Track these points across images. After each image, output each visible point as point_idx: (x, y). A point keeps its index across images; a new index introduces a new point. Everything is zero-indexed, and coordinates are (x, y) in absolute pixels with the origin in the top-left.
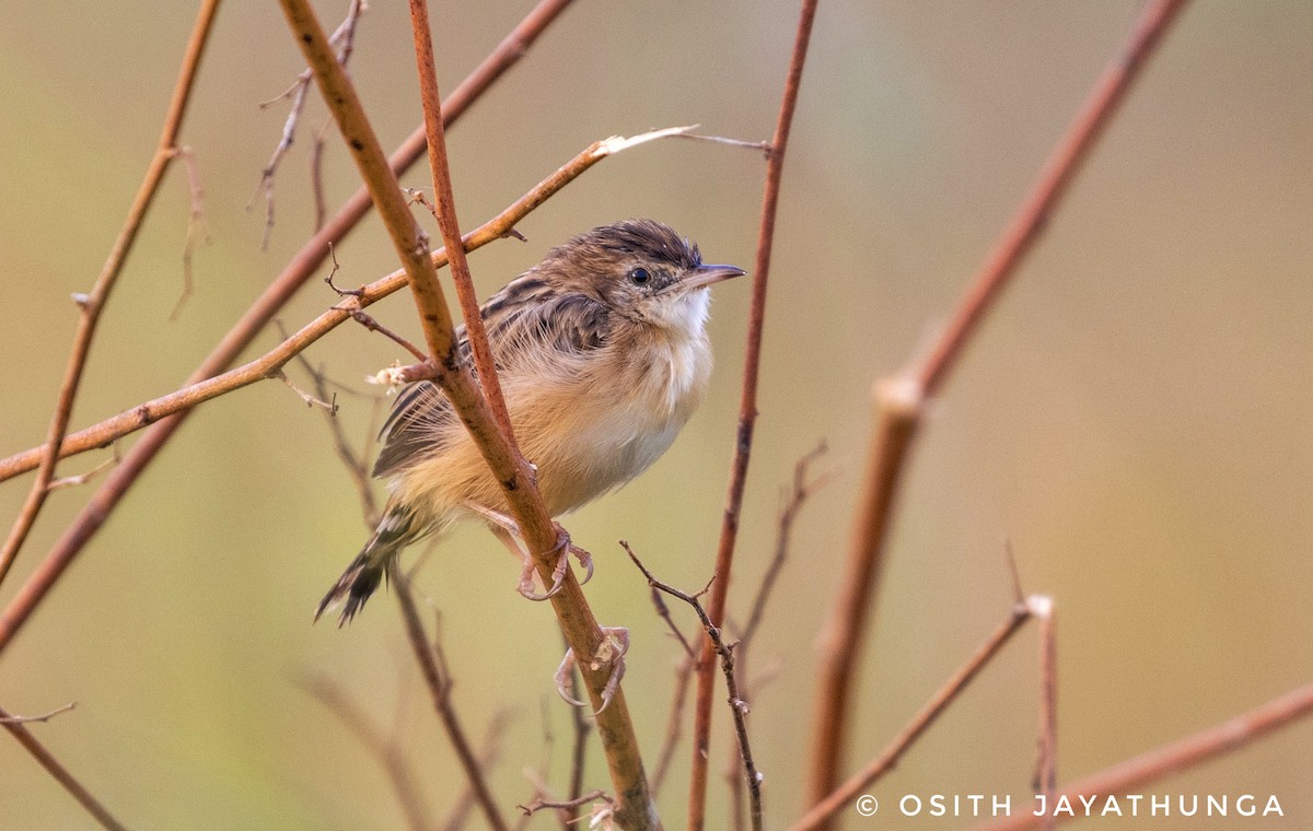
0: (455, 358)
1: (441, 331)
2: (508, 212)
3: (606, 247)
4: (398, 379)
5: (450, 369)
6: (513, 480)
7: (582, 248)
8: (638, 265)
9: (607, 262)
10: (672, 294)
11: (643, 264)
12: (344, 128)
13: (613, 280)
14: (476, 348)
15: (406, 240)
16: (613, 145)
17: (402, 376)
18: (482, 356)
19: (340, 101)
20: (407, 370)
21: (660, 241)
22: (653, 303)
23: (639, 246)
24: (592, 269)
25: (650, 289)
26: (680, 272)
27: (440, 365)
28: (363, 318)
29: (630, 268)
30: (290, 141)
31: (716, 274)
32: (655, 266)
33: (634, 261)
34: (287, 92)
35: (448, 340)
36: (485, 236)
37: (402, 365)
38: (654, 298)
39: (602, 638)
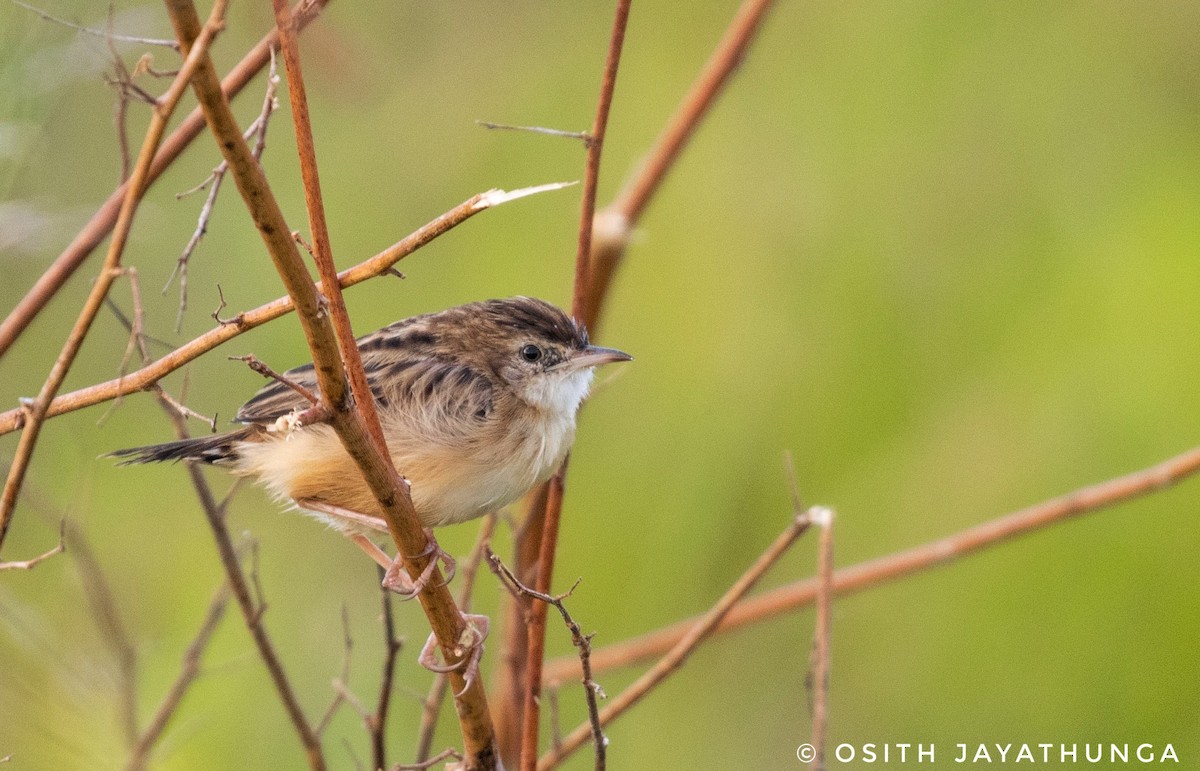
0: (347, 402)
1: (334, 380)
2: (388, 253)
3: (500, 323)
4: (295, 425)
5: (341, 411)
6: (391, 498)
7: (477, 321)
8: (530, 343)
9: (502, 337)
10: (560, 371)
11: (535, 341)
12: (256, 216)
13: (506, 354)
14: (353, 376)
15: (308, 306)
16: (494, 198)
17: (300, 423)
18: (359, 383)
19: (255, 194)
20: (303, 415)
21: (551, 321)
22: (541, 380)
23: (533, 324)
24: (486, 344)
25: (540, 365)
26: (569, 351)
27: (331, 408)
28: (258, 367)
29: (522, 344)
30: (204, 231)
31: (604, 357)
32: (545, 344)
33: (525, 338)
34: (202, 185)
35: (341, 386)
36: (364, 273)
37: (298, 410)
38: (543, 375)
39: (464, 626)
